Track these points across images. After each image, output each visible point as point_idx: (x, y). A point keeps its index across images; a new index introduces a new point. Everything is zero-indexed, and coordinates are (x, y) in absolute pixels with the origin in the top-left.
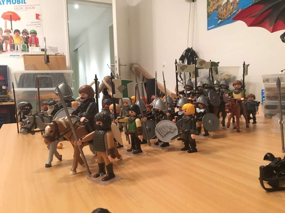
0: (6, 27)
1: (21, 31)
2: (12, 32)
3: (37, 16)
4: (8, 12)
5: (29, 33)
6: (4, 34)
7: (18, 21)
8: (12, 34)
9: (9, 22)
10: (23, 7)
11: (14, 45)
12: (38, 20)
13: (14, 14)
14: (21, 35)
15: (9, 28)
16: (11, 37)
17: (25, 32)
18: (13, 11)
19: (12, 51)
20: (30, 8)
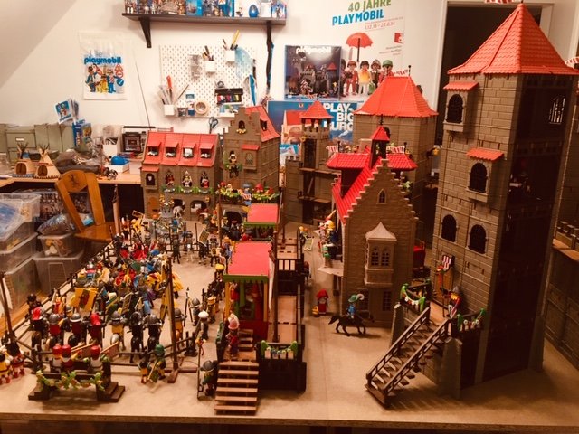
0: (350, 58)
1: (370, 64)
2: (358, 65)
3: (397, 36)
4: (357, 34)
5: (382, 64)
6: (347, 69)
7: (368, 48)
8: (358, 69)
9: (355, 50)
10: (378, 24)
11: (358, 86)
12: (397, 44)
13: (365, 36)
14: (370, 69)
15: (354, 59)
16: (356, 73)
17: (376, 64)
18: (364, 31)
19: (354, 94)
20: (388, 24)
